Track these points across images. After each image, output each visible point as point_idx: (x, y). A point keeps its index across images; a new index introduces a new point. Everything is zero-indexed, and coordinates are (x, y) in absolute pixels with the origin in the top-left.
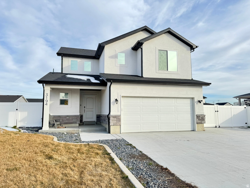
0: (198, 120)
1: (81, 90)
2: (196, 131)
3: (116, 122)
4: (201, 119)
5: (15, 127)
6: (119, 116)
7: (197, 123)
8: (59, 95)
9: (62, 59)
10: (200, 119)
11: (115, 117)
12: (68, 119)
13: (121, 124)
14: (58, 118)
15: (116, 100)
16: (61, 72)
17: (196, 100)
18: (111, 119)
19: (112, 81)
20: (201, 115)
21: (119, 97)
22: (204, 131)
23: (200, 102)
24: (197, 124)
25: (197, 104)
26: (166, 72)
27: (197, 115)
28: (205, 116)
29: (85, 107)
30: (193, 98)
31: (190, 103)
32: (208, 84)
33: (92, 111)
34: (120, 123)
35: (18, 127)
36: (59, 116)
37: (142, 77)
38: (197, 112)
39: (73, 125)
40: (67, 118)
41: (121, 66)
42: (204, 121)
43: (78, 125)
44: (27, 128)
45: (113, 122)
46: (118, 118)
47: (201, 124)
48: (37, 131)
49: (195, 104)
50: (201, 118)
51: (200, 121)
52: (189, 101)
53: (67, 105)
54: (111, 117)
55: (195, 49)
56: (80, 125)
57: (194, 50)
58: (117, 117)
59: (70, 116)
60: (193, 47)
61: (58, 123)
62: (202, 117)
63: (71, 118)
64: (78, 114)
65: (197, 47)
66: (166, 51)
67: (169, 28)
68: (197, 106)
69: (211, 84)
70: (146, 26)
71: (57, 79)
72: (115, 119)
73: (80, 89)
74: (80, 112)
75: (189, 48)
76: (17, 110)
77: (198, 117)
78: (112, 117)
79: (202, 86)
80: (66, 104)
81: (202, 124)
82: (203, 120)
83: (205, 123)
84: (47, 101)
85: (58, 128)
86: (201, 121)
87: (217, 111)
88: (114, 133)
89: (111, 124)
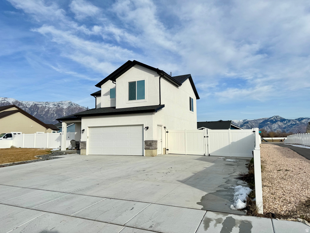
0: (146, 145)
2: (144, 155)
11: (83, 142)
18: (80, 144)
20: (148, 141)
21: (86, 127)
22: (152, 156)
24: (145, 149)
25: (146, 130)
26: (135, 101)
28: (153, 142)
30: (143, 125)
31: (142, 130)
34: (85, 147)
38: (146, 138)
42: (152, 147)
45: (81, 146)
46: (84, 143)
47: (150, 150)
49: (144, 130)
50: (149, 144)
51: (147, 147)
52: (141, 128)
62: (150, 142)
68: (146, 132)
72: (83, 144)
77: (146, 142)
84: (63, 132)
85: (74, 150)
87: (206, 136)
88: (82, 155)
89: (80, 148)
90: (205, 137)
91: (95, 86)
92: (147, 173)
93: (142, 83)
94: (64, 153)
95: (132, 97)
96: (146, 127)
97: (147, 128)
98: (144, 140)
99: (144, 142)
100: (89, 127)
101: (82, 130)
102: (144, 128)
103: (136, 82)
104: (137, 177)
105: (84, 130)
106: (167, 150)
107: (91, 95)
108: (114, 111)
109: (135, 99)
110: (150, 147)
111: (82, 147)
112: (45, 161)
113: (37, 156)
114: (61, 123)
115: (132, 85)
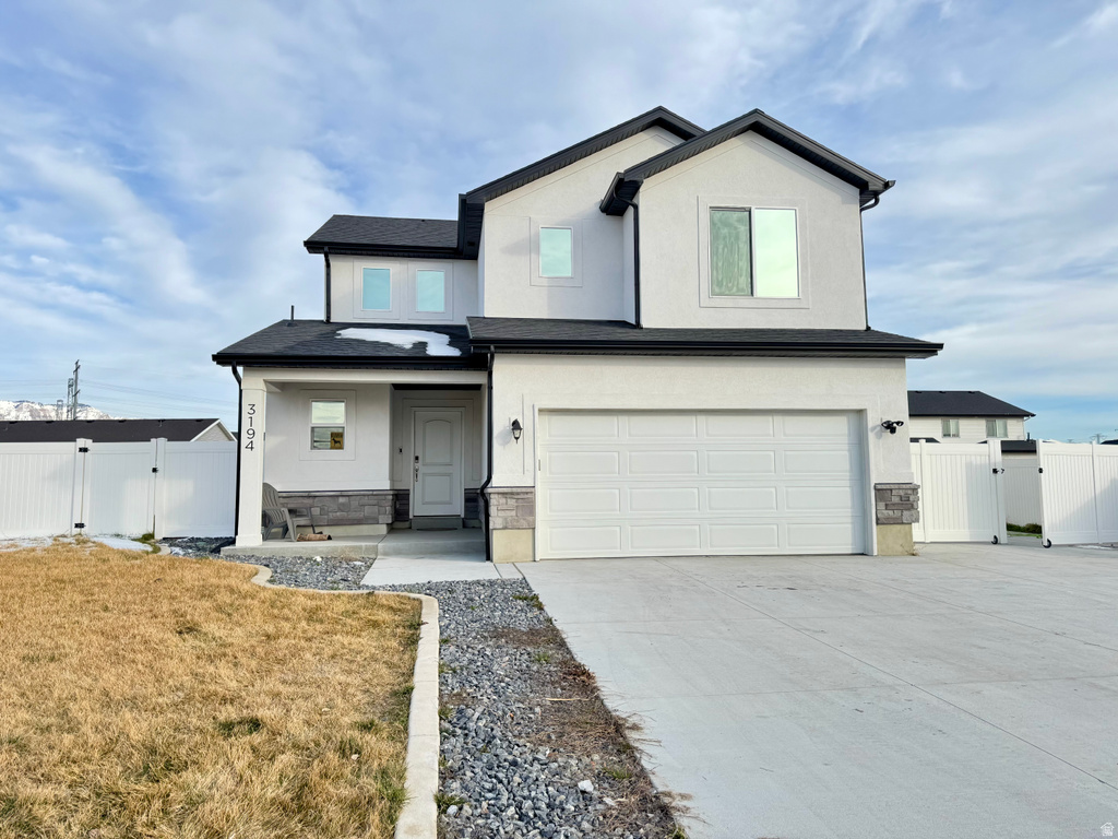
0: (882, 505)
1: (397, 387)
2: (874, 553)
3: (514, 513)
4: (898, 503)
5: (147, 538)
6: (529, 490)
7: (877, 519)
8: (308, 410)
9: (328, 266)
10: (894, 504)
11: (507, 494)
12: (343, 504)
13: (534, 521)
14: (306, 501)
15: (516, 425)
16: (322, 317)
17: (874, 419)
18: (494, 501)
19: (495, 347)
20: (896, 486)
21: (528, 413)
22: (913, 554)
23: (893, 431)
24: (877, 524)
25: (879, 436)
26: (746, 302)
27: (879, 487)
28: (915, 489)
29: (417, 458)
30: (860, 413)
31: (849, 434)
32: (931, 349)
33: (449, 475)
34: (530, 518)
35: (158, 537)
36: (309, 495)
37: (638, 325)
38: (879, 474)
39: (365, 529)
40: (341, 500)
41: (556, 283)
42: (913, 512)
43: (383, 529)
44: (192, 540)
45: (501, 513)
46: (523, 499)
47: (898, 527)
48: (217, 551)
49: (871, 437)
50: (895, 500)
51: (891, 513)
52: (841, 426)
53: (341, 448)
54: (492, 496)
55: (881, 196)
56: (392, 529)
57: (877, 202)
58: (518, 494)
59: (350, 493)
60: (871, 188)
61: (302, 521)
62: (902, 493)
63: (355, 503)
64: (386, 485)
65: (887, 185)
66: (743, 209)
67: (756, 111)
68: (878, 446)
69: (940, 346)
70: (660, 109)
71: (291, 348)
72: (512, 502)
73: (394, 385)
74: (392, 479)
75: (855, 192)
76: (155, 470)
77: (882, 492)
78: (498, 493)
79: (904, 357)
80: (337, 445)
81: (902, 523)
82: (909, 509)
83: (917, 520)
84: (251, 432)
85: (301, 539)
86: (898, 513)
88: (509, 560)
89: (494, 523)
90: (995, 471)
97: (895, 427)
98: (874, 479)
99: (872, 492)
101: (501, 423)
102: (871, 424)
110: (904, 513)
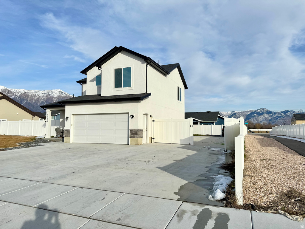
0: (131, 134)
2: (129, 144)
7: (130, 137)
11: (67, 130)
13: (70, 135)
18: (64, 132)
21: (70, 115)
22: (137, 145)
25: (132, 118)
26: (121, 89)
28: (138, 130)
30: (128, 113)
31: (127, 118)
37: (101, 96)
46: (68, 131)
49: (130, 118)
50: (134, 133)
51: (132, 135)
62: (135, 131)
72: (67, 132)
76: (54, 125)
77: (131, 130)
78: (65, 130)
81: (135, 138)
84: (47, 119)
86: (134, 136)
87: (192, 126)
88: (66, 143)
89: (64, 136)
90: (190, 126)
91: (81, 72)
92: (128, 162)
93: (129, 70)
94: (48, 141)
95: (118, 84)
96: (131, 116)
97: (133, 116)
98: (130, 129)
99: (129, 131)
100: (73, 115)
101: (66, 117)
102: (130, 116)
103: (122, 69)
104: (117, 165)
105: (67, 118)
106: (153, 139)
107: (77, 82)
108: (99, 98)
109: (121, 87)
110: (136, 136)
111: (66, 135)
112: (26, 148)
113: (19, 144)
114: (46, 110)
115: (118, 72)
